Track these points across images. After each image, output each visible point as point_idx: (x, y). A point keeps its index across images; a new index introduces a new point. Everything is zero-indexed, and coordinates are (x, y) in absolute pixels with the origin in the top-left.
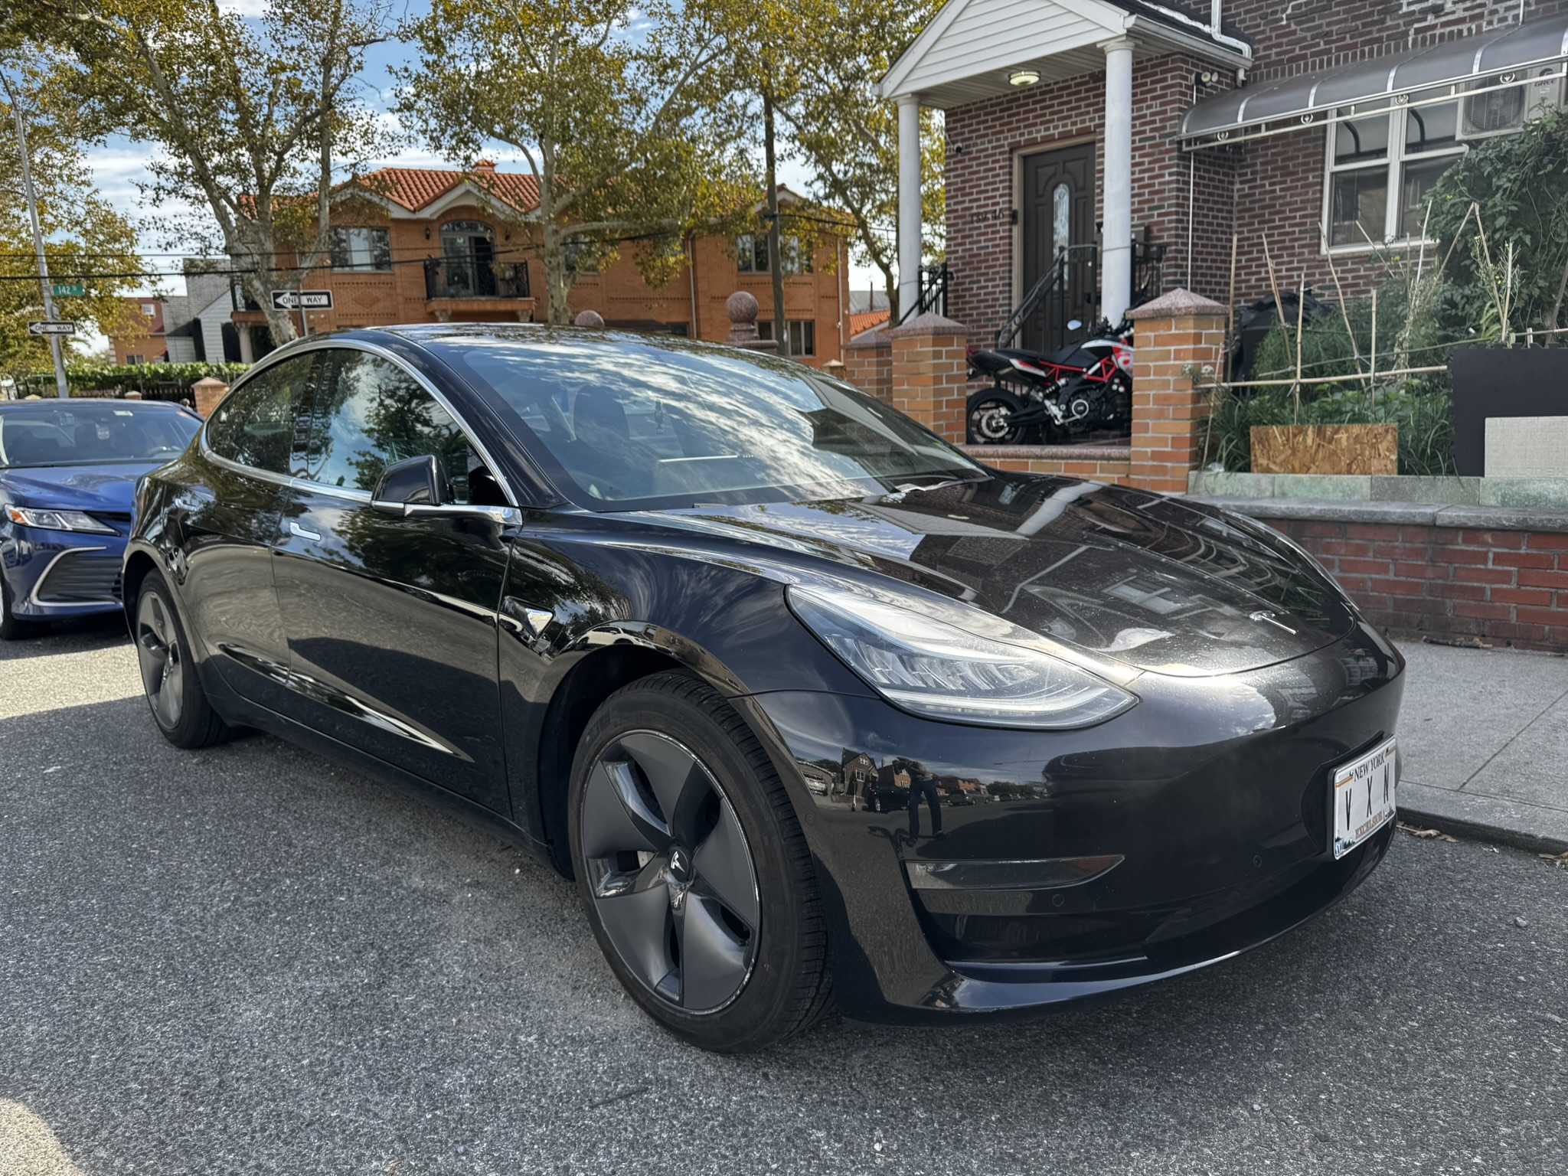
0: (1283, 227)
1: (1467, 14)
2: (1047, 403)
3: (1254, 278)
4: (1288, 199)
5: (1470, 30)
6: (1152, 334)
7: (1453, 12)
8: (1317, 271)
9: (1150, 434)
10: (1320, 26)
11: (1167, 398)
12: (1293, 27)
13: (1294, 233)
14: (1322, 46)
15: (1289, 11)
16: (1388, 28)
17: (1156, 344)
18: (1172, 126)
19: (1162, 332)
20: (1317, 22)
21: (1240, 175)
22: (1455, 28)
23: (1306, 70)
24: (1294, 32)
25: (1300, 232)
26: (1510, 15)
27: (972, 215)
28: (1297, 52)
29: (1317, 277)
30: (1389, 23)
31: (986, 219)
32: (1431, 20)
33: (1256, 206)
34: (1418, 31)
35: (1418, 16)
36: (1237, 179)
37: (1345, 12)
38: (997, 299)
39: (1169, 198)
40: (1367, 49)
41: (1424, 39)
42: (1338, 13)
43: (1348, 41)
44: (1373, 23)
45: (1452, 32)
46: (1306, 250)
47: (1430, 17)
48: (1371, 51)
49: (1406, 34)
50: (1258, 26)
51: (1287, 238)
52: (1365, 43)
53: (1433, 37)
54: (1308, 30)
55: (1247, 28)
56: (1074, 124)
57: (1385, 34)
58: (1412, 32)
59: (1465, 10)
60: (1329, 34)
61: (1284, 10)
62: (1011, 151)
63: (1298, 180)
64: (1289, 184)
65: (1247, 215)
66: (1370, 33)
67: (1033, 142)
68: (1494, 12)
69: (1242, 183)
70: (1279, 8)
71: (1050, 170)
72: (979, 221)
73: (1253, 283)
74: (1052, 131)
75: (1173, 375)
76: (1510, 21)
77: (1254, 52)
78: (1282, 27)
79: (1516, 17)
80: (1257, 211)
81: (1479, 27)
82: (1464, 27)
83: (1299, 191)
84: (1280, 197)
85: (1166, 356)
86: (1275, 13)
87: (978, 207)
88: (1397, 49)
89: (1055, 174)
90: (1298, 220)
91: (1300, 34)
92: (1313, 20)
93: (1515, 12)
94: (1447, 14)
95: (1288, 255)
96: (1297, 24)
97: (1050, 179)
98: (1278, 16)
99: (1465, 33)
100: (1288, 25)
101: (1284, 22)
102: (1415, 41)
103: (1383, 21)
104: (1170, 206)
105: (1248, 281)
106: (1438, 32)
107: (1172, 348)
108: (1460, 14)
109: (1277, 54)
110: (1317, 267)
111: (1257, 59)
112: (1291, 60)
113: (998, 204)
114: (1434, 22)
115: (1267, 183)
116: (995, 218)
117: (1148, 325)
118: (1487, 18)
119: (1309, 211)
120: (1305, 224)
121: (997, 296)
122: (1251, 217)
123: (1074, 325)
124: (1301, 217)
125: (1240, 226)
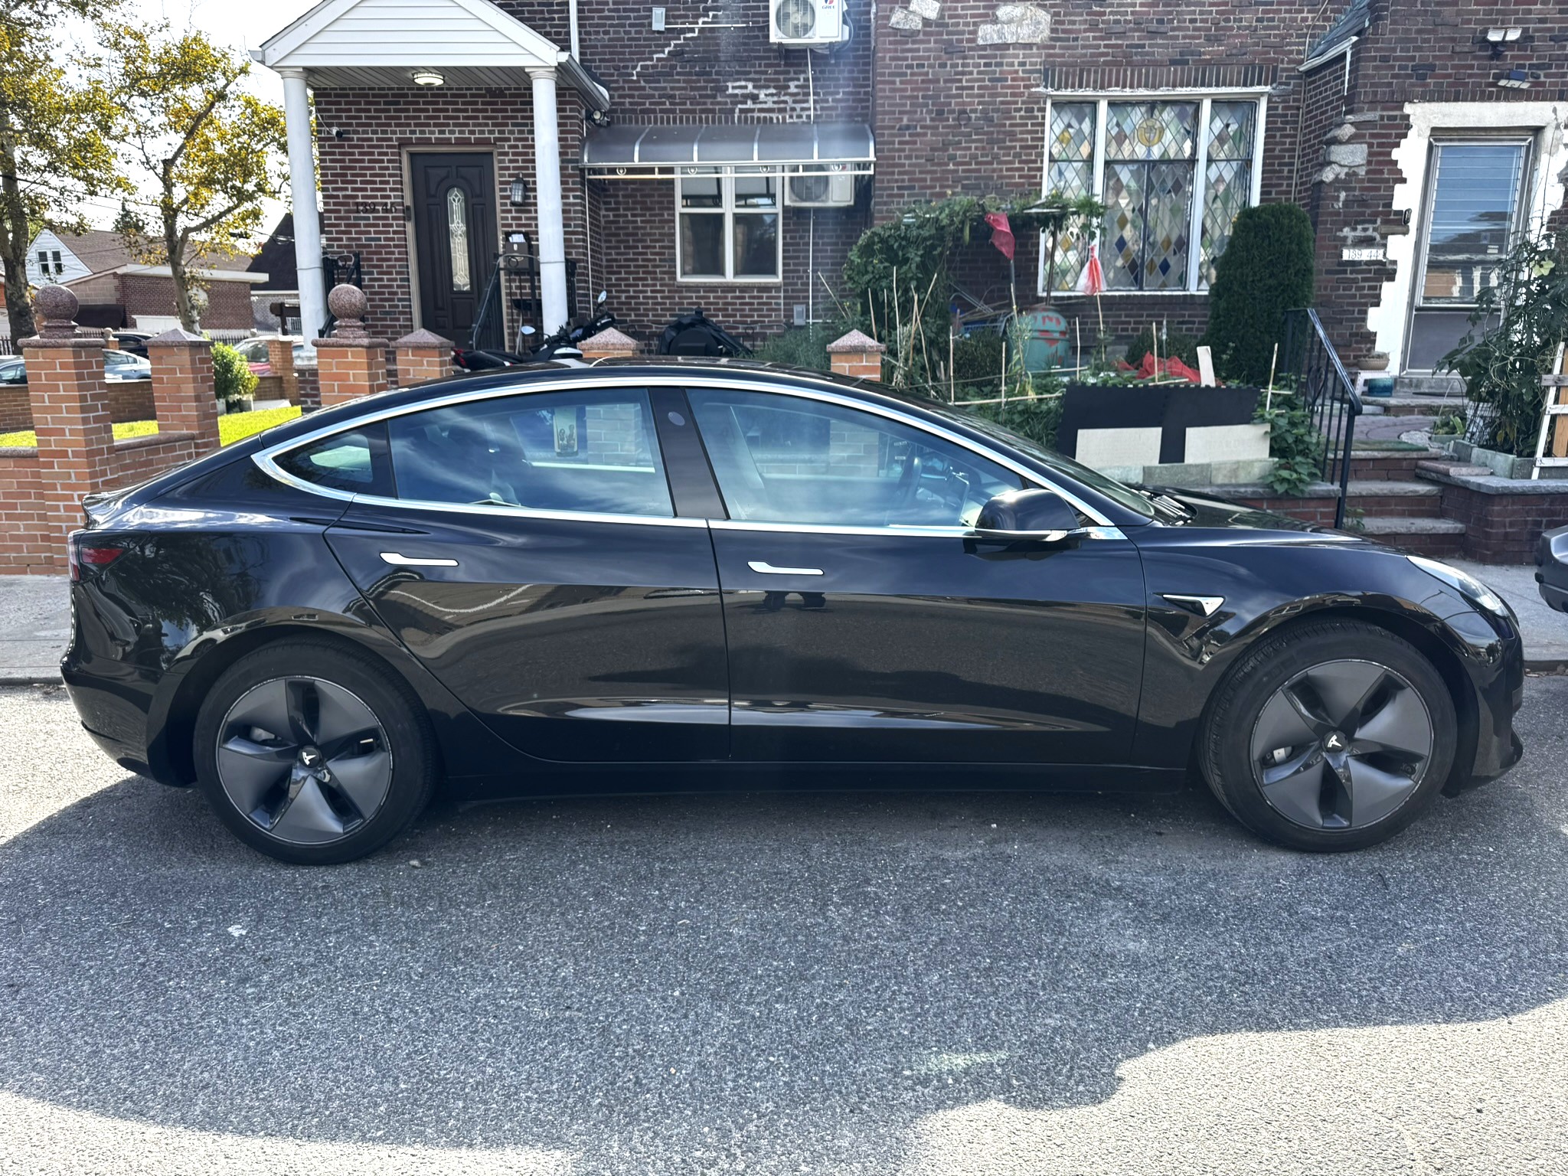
0: (646, 254)
1: (776, 106)
3: (624, 295)
4: (648, 231)
5: (778, 118)
6: (847, 365)
7: (765, 103)
8: (677, 295)
10: (665, 88)
12: (643, 84)
13: (655, 260)
14: (668, 106)
15: (639, 69)
16: (719, 103)
18: (573, 154)
20: (662, 85)
21: (605, 203)
22: (768, 115)
23: (656, 122)
24: (644, 88)
25: (660, 260)
26: (805, 114)
27: (357, 204)
28: (647, 106)
29: (677, 300)
30: (719, 99)
31: (374, 211)
32: (750, 105)
33: (621, 232)
34: (742, 111)
35: (740, 99)
36: (602, 206)
37: (685, 81)
38: (396, 293)
39: (575, 219)
40: (703, 116)
41: (746, 118)
42: (679, 81)
43: (688, 106)
44: (707, 96)
45: (765, 118)
46: (666, 276)
47: (749, 102)
48: (707, 118)
49: (733, 111)
50: (612, 75)
51: (650, 264)
52: (703, 111)
53: (752, 118)
54: (655, 89)
55: (602, 75)
56: (472, 132)
57: (717, 107)
58: (737, 111)
59: (774, 102)
60: (673, 97)
61: (634, 67)
62: (400, 146)
63: (655, 215)
64: (648, 218)
65: (613, 239)
66: (705, 103)
67: (427, 142)
68: (793, 109)
69: (607, 210)
70: (630, 64)
71: (443, 172)
72: (366, 211)
73: (623, 299)
74: (447, 135)
76: (804, 119)
77: (611, 97)
78: (633, 81)
79: (809, 117)
80: (622, 237)
81: (784, 118)
82: (774, 116)
83: (657, 225)
84: (642, 228)
86: (626, 67)
87: (363, 197)
88: (727, 122)
89: (447, 177)
90: (657, 250)
91: (648, 91)
92: (659, 82)
93: (807, 113)
94: (761, 103)
95: (652, 279)
96: (645, 81)
97: (442, 180)
98: (629, 71)
99: (775, 121)
100: (638, 81)
101: (635, 78)
102: (739, 118)
103: (715, 97)
104: (576, 226)
105: (619, 297)
106: (756, 115)
108: (770, 105)
109: (631, 104)
110: (676, 291)
111: (613, 104)
112: (643, 111)
113: (389, 197)
114: (752, 106)
115: (629, 213)
116: (386, 211)
117: (843, 357)
118: (789, 113)
119: (666, 244)
120: (664, 254)
121: (395, 290)
122: (618, 241)
123: (529, 330)
124: (660, 247)
125: (608, 248)
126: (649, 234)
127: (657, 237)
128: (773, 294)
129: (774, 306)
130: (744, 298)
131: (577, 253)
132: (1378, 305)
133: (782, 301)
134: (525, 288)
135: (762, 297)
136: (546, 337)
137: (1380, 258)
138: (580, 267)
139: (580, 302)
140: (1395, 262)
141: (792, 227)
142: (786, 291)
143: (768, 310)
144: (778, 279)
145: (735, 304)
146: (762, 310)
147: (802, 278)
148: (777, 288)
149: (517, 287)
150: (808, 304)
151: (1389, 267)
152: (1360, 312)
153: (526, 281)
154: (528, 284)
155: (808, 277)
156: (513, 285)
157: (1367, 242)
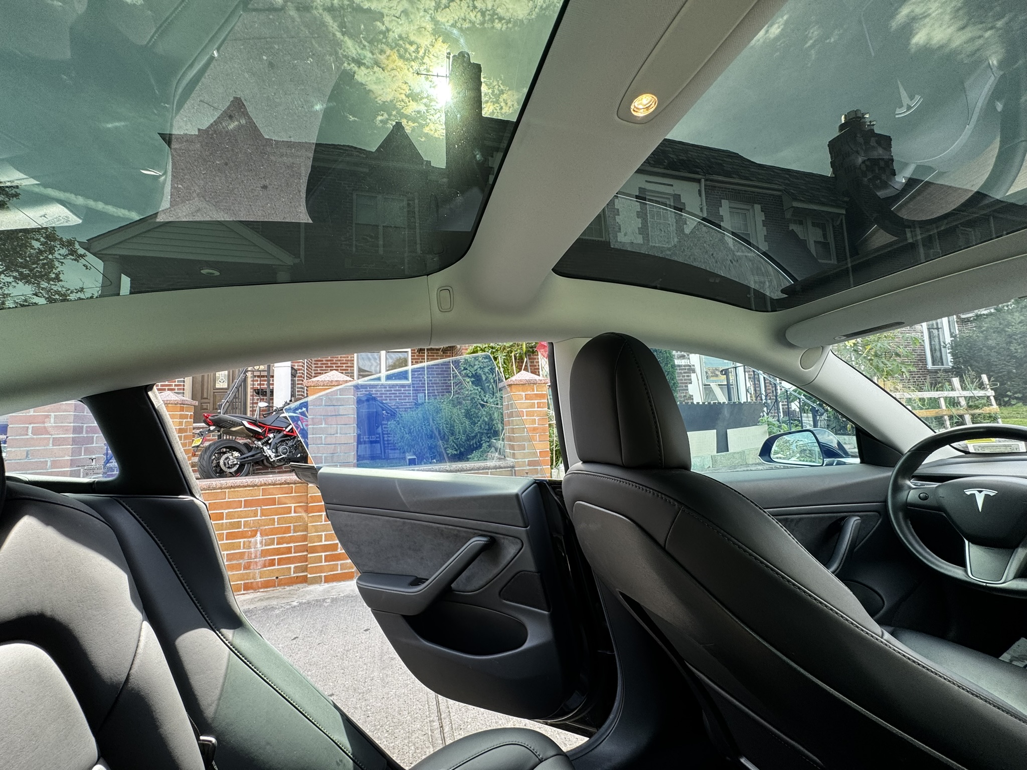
2: (265, 448)
6: (524, 394)
9: (526, 451)
11: (535, 429)
17: (526, 399)
19: (529, 393)
75: (537, 416)
85: (533, 406)
107: (536, 401)
117: (520, 388)
119: (349, 365)
120: (348, 370)
121: (173, 387)
122: (322, 364)
123: (263, 404)
124: (346, 367)
125: (315, 367)
126: (339, 360)
127: (344, 362)
128: (407, 389)
129: (407, 395)
130: (391, 391)
131: (298, 366)
132: (691, 383)
133: (411, 392)
134: (264, 384)
135: (401, 390)
136: (274, 408)
137: (689, 364)
138: (300, 373)
139: (298, 391)
140: (694, 366)
141: (416, 357)
142: (413, 387)
143: (404, 396)
144: (410, 382)
145: (387, 394)
146: (401, 396)
147: (421, 381)
148: (409, 386)
149: (258, 385)
150: (425, 393)
151: (692, 367)
152: (685, 386)
153: (265, 381)
154: (266, 383)
155: (425, 381)
156: (256, 383)
157: (683, 357)
